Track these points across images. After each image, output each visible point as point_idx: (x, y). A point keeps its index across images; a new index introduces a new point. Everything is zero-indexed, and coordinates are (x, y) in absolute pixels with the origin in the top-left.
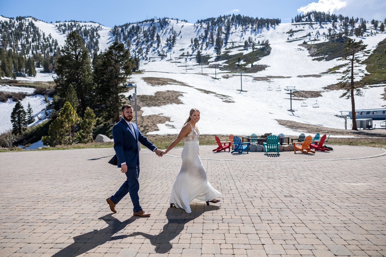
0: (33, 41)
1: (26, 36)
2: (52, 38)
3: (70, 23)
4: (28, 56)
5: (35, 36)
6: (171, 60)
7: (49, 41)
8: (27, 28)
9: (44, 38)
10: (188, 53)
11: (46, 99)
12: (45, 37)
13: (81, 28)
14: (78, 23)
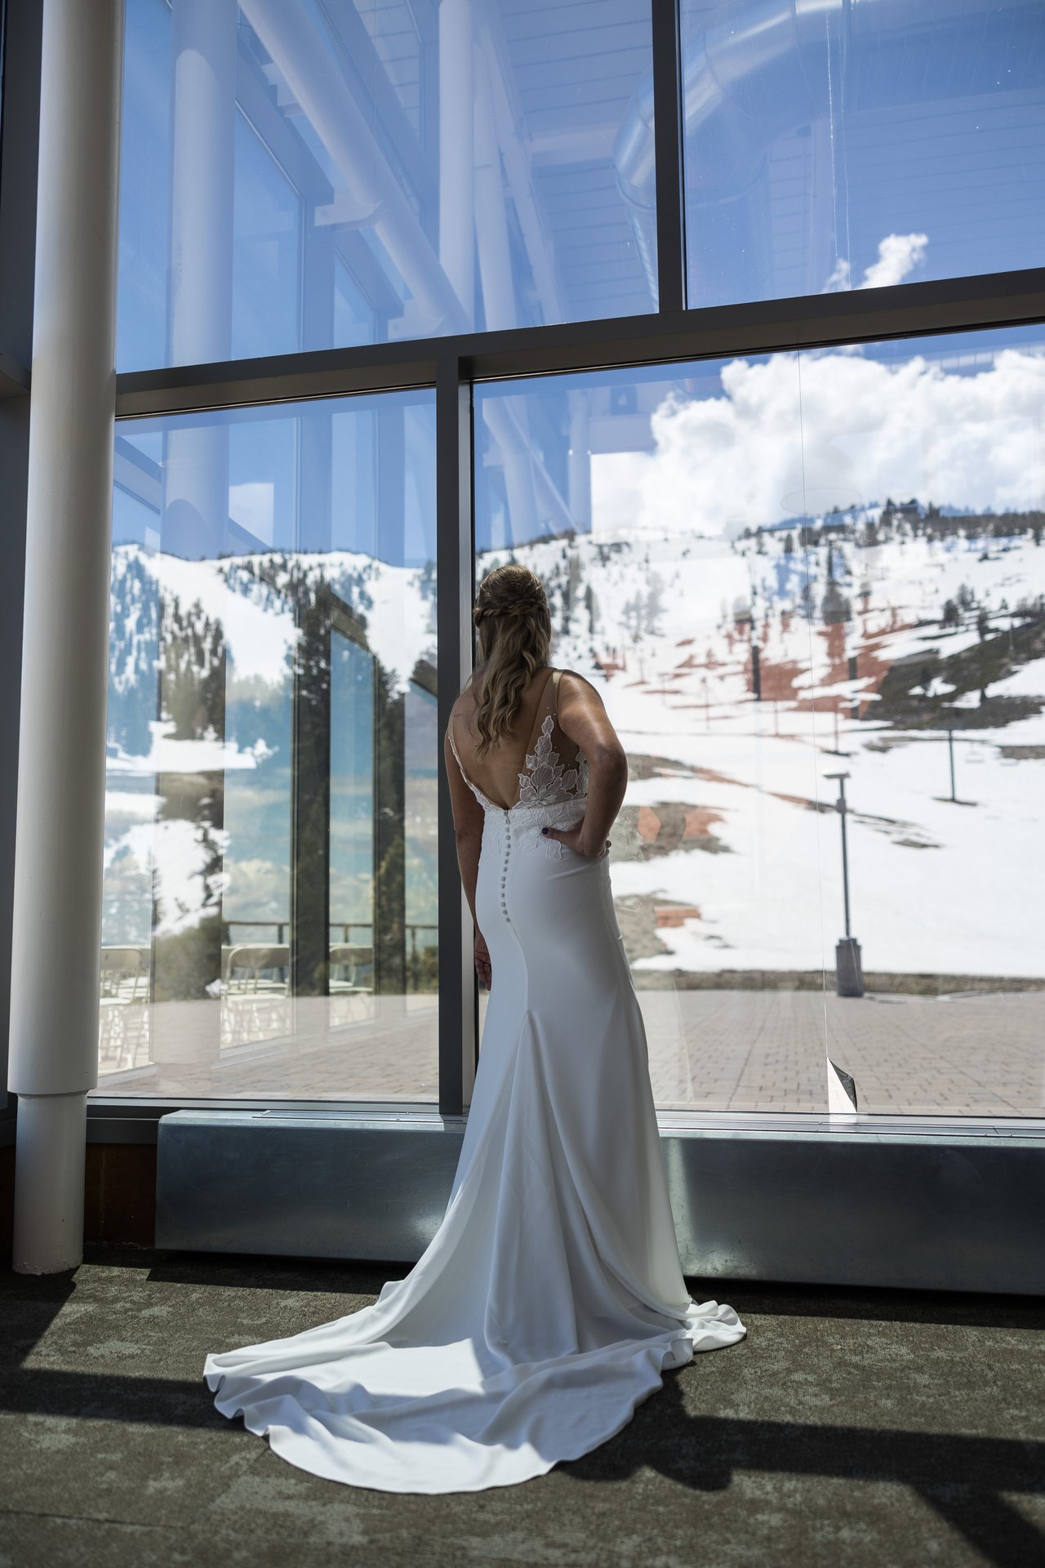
0: (140, 627)
1: (119, 609)
2: (203, 617)
3: (266, 559)
4: (120, 683)
5: (146, 610)
6: (642, 683)
7: (191, 625)
8: (123, 582)
9: (177, 618)
10: (709, 654)
11: (205, 835)
12: (183, 612)
13: (305, 575)
14: (295, 556)
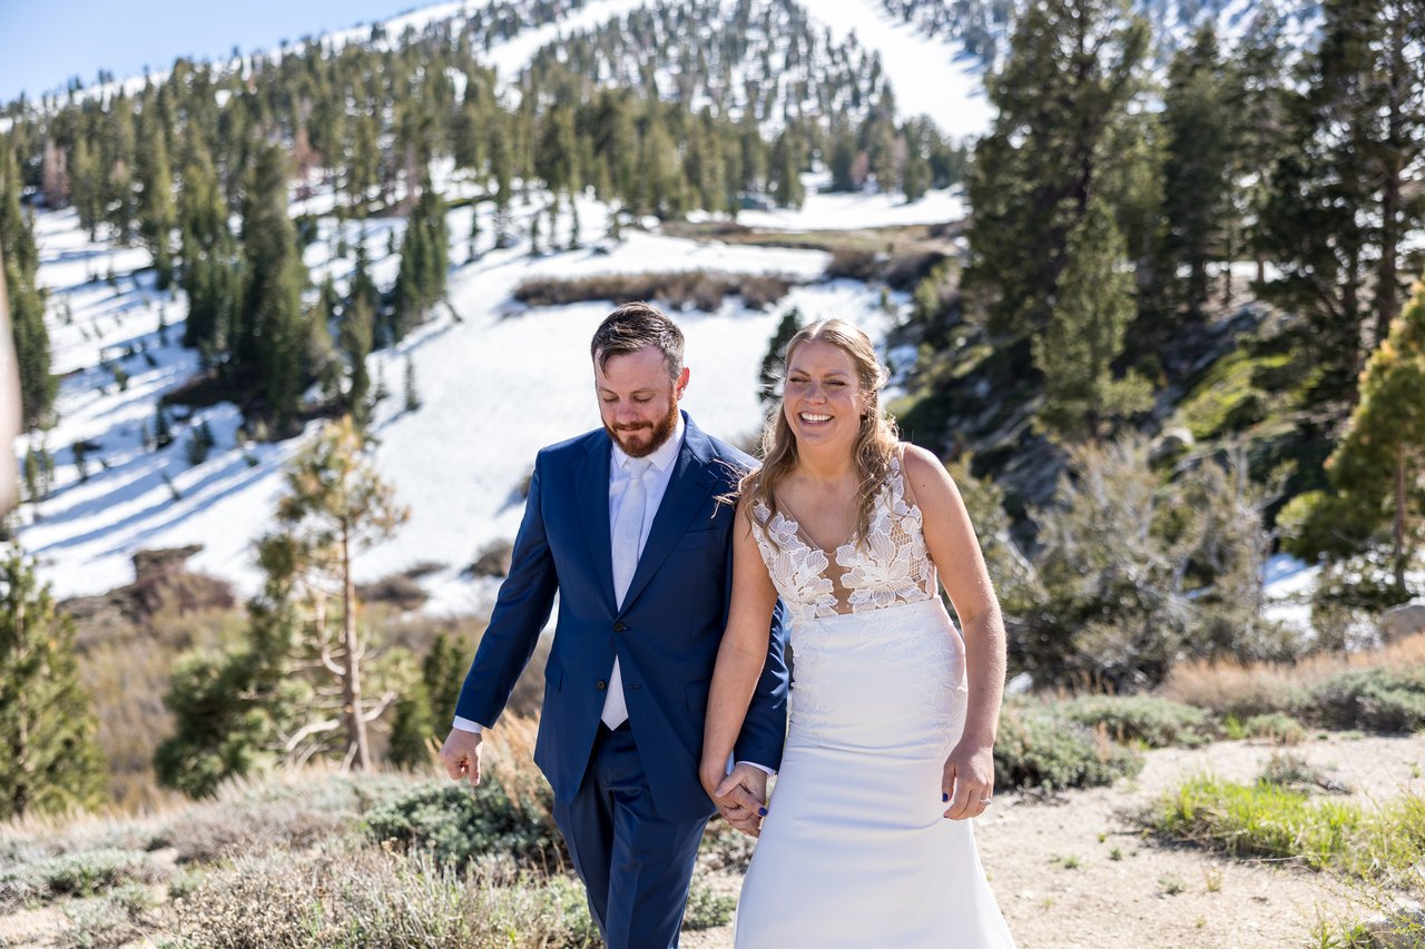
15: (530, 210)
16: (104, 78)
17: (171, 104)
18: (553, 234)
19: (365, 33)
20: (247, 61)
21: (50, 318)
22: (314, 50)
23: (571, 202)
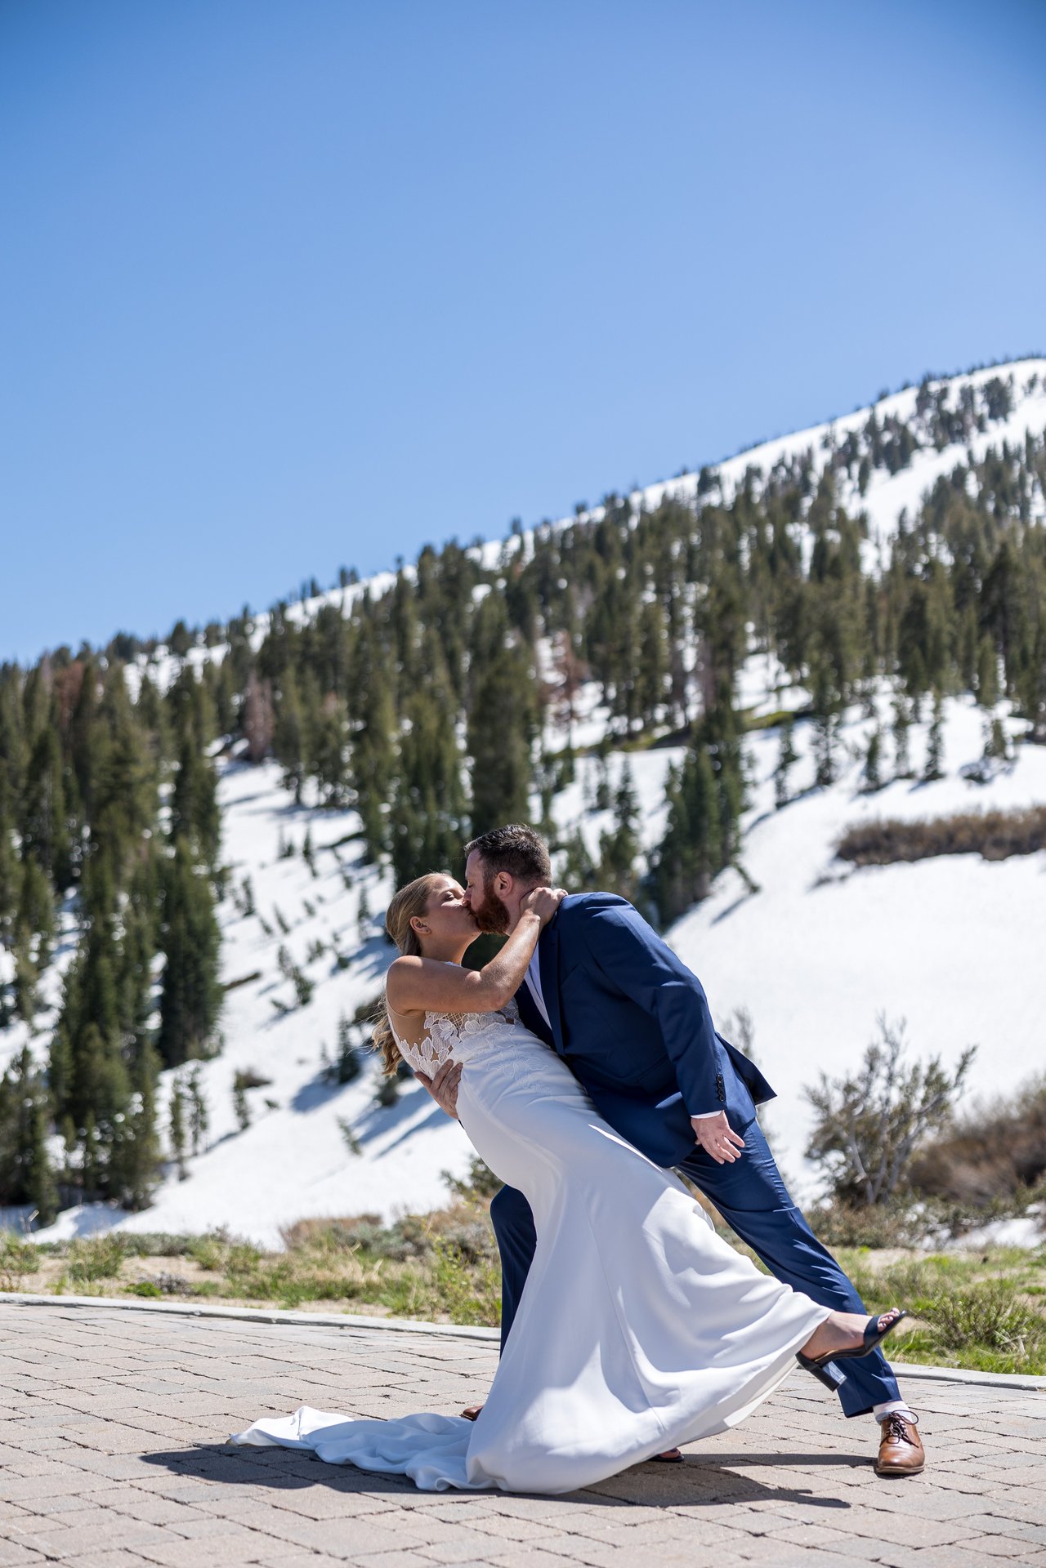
15: (870, 726)
16: (347, 578)
17: (410, 609)
18: (901, 756)
19: (691, 483)
20: (529, 537)
21: (224, 912)
22: (619, 512)
23: (937, 710)
